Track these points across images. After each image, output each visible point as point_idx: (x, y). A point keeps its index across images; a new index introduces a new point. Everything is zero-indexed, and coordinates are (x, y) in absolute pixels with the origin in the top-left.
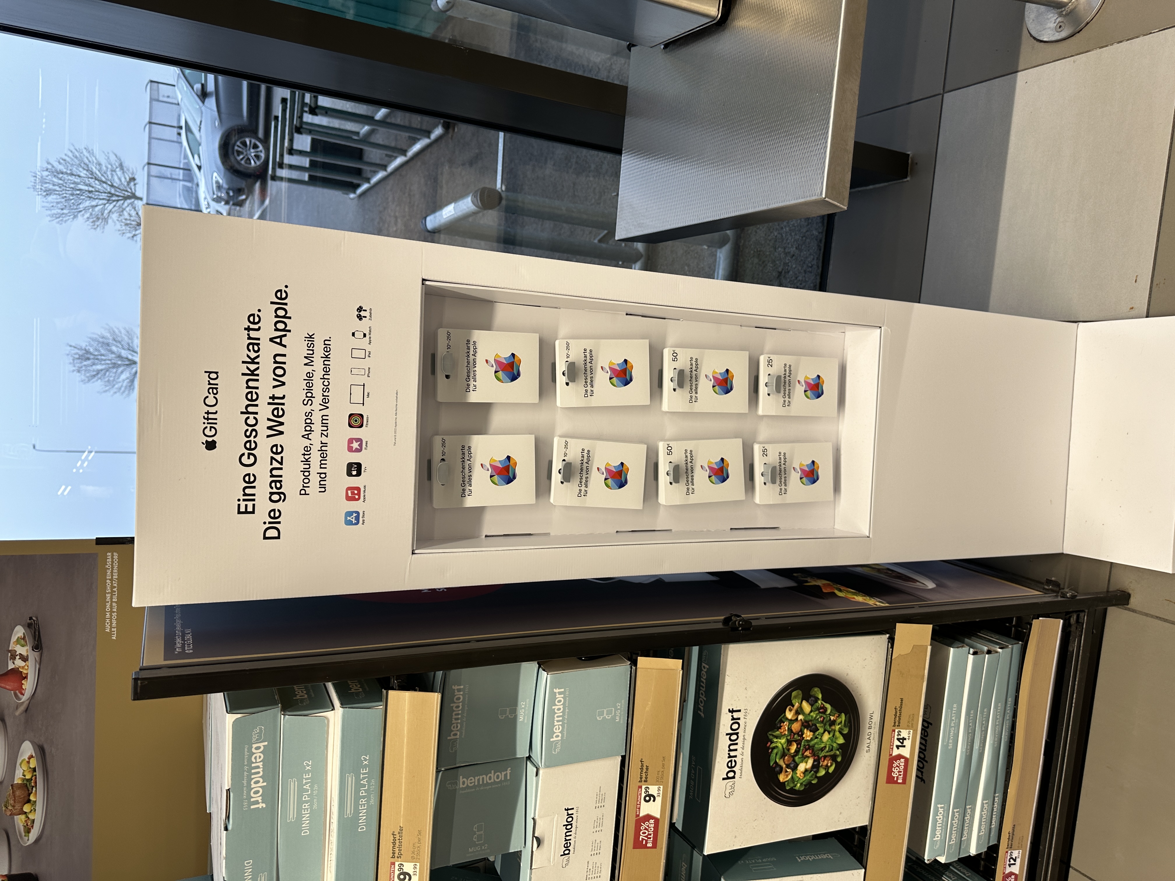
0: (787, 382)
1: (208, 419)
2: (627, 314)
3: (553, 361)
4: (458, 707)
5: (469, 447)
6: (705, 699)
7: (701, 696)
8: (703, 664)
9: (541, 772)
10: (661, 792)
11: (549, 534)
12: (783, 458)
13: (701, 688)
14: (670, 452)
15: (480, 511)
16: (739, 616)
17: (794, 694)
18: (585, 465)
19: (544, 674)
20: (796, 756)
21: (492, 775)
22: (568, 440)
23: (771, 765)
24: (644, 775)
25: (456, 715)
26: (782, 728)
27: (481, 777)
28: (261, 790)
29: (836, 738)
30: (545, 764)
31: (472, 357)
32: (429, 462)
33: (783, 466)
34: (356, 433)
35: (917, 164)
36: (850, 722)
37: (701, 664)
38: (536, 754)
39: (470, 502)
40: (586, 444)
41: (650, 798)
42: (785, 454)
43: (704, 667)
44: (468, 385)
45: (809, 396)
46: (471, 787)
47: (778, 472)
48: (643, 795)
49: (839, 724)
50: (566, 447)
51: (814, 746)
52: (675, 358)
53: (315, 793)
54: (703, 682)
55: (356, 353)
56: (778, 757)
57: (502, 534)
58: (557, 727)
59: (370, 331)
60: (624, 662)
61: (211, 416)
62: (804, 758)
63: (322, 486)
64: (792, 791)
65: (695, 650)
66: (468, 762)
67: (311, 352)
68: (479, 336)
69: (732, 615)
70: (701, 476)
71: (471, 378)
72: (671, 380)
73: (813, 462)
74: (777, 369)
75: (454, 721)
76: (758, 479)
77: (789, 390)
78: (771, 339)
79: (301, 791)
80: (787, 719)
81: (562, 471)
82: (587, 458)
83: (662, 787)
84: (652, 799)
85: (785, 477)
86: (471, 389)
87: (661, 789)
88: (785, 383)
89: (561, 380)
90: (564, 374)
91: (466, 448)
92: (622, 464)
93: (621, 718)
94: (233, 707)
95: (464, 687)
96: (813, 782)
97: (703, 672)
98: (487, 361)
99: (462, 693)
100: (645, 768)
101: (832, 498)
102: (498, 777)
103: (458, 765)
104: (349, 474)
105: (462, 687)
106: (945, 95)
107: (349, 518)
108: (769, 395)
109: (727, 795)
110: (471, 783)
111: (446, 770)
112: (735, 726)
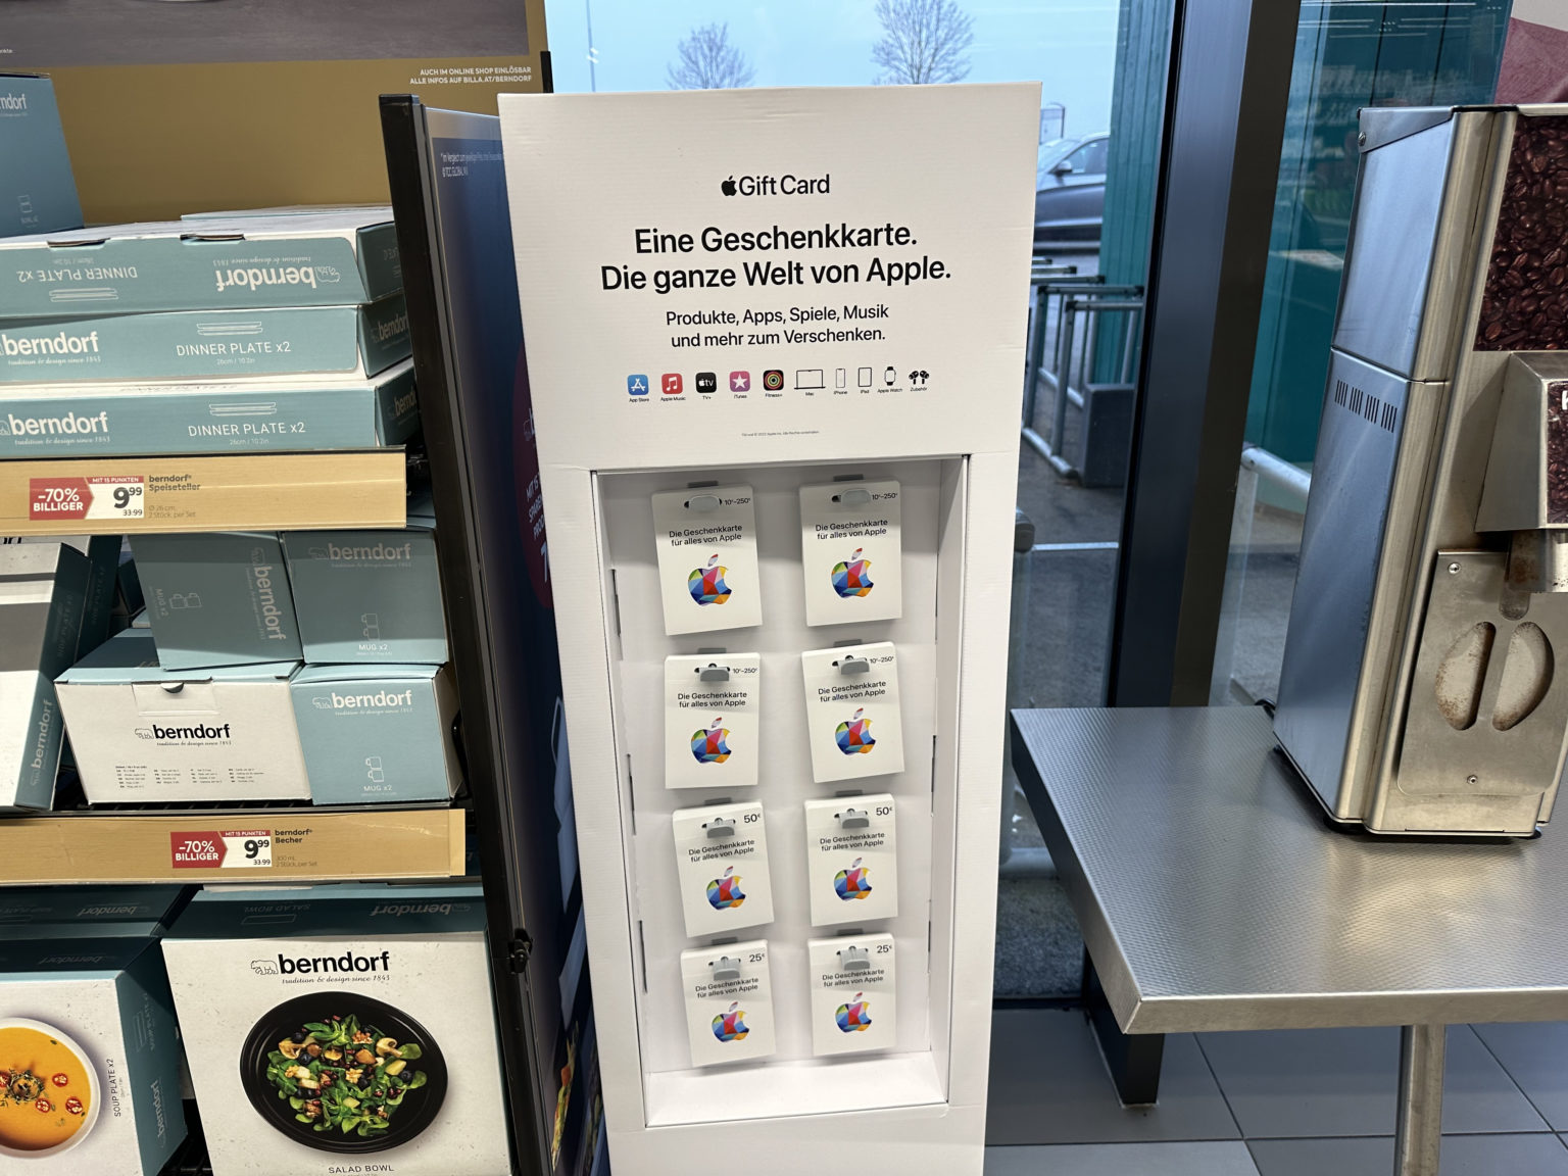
0: (858, 978)
1: (764, 182)
2: (934, 737)
3: (864, 641)
4: (378, 554)
5: (739, 537)
6: (399, 914)
7: (402, 907)
8: (449, 906)
9: (283, 684)
10: (262, 865)
11: (622, 659)
12: (750, 986)
13: (414, 907)
14: (749, 819)
15: (652, 559)
16: (530, 951)
17: (416, 1047)
18: (724, 700)
19: (432, 673)
20: (320, 1061)
21: (274, 613)
22: (758, 672)
23: (306, 1026)
24: (285, 837)
25: (366, 552)
26: (363, 1035)
27: (271, 597)
28: (245, 283)
29: (349, 1119)
30: (297, 688)
31: (864, 529)
32: (714, 484)
33: (738, 987)
34: (757, 381)
35: (1145, 1115)
36: (376, 1136)
37: (449, 903)
38: (307, 673)
39: (663, 544)
40: (753, 699)
41: (253, 849)
42: (756, 987)
43: (445, 908)
44: (826, 528)
45: (840, 1013)
46: (255, 584)
47: (729, 981)
48: (256, 839)
49: (372, 1120)
50: (748, 671)
51: (336, 1086)
52: (881, 812)
53: (242, 360)
54: (422, 909)
55: (865, 374)
56: (319, 1034)
57: (618, 593)
58: (354, 701)
59: (896, 390)
60: (453, 790)
61: (769, 186)
62: (318, 1075)
63: (681, 342)
64: (266, 1062)
65: (479, 891)
66: (294, 574)
67: (863, 315)
68: (893, 537)
69: (530, 941)
70: (717, 869)
71: (836, 530)
72: (849, 810)
73: (747, 1031)
74: (877, 961)
75: (356, 550)
76: (717, 953)
77: (848, 982)
78: (915, 946)
79: (245, 340)
80: (377, 1041)
81: (713, 668)
82: (734, 701)
83: (270, 865)
84: (251, 853)
85: (722, 993)
86: (821, 532)
87: (266, 865)
88: (857, 975)
89: (840, 654)
90: (848, 657)
91: (738, 533)
92: (729, 752)
93: (369, 794)
94: (368, 237)
95: (409, 561)
96: (280, 1093)
97: (437, 906)
98: (860, 550)
99: (399, 557)
100: (298, 837)
101: (695, 1065)
102: (272, 621)
103: (289, 562)
104: (699, 377)
105: (408, 557)
106: (1242, 1144)
107: (638, 380)
108: (839, 953)
109: (255, 965)
110: (261, 583)
111: (280, 545)
112: (362, 965)
